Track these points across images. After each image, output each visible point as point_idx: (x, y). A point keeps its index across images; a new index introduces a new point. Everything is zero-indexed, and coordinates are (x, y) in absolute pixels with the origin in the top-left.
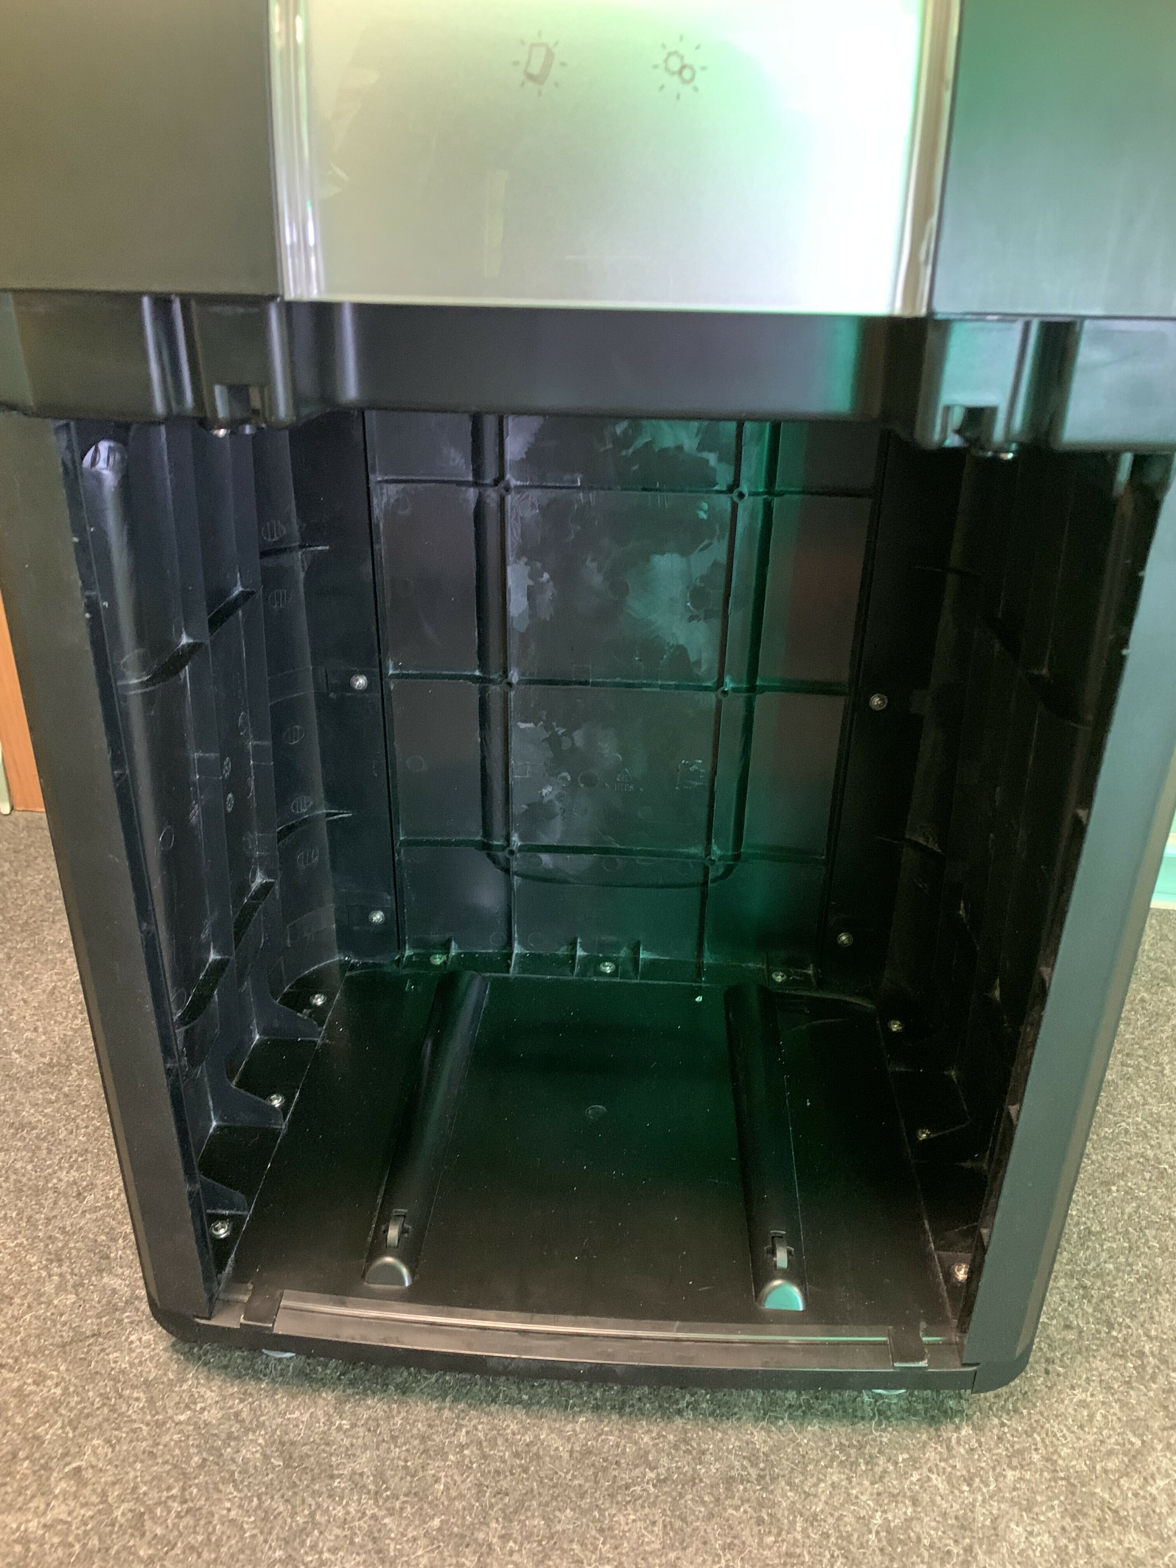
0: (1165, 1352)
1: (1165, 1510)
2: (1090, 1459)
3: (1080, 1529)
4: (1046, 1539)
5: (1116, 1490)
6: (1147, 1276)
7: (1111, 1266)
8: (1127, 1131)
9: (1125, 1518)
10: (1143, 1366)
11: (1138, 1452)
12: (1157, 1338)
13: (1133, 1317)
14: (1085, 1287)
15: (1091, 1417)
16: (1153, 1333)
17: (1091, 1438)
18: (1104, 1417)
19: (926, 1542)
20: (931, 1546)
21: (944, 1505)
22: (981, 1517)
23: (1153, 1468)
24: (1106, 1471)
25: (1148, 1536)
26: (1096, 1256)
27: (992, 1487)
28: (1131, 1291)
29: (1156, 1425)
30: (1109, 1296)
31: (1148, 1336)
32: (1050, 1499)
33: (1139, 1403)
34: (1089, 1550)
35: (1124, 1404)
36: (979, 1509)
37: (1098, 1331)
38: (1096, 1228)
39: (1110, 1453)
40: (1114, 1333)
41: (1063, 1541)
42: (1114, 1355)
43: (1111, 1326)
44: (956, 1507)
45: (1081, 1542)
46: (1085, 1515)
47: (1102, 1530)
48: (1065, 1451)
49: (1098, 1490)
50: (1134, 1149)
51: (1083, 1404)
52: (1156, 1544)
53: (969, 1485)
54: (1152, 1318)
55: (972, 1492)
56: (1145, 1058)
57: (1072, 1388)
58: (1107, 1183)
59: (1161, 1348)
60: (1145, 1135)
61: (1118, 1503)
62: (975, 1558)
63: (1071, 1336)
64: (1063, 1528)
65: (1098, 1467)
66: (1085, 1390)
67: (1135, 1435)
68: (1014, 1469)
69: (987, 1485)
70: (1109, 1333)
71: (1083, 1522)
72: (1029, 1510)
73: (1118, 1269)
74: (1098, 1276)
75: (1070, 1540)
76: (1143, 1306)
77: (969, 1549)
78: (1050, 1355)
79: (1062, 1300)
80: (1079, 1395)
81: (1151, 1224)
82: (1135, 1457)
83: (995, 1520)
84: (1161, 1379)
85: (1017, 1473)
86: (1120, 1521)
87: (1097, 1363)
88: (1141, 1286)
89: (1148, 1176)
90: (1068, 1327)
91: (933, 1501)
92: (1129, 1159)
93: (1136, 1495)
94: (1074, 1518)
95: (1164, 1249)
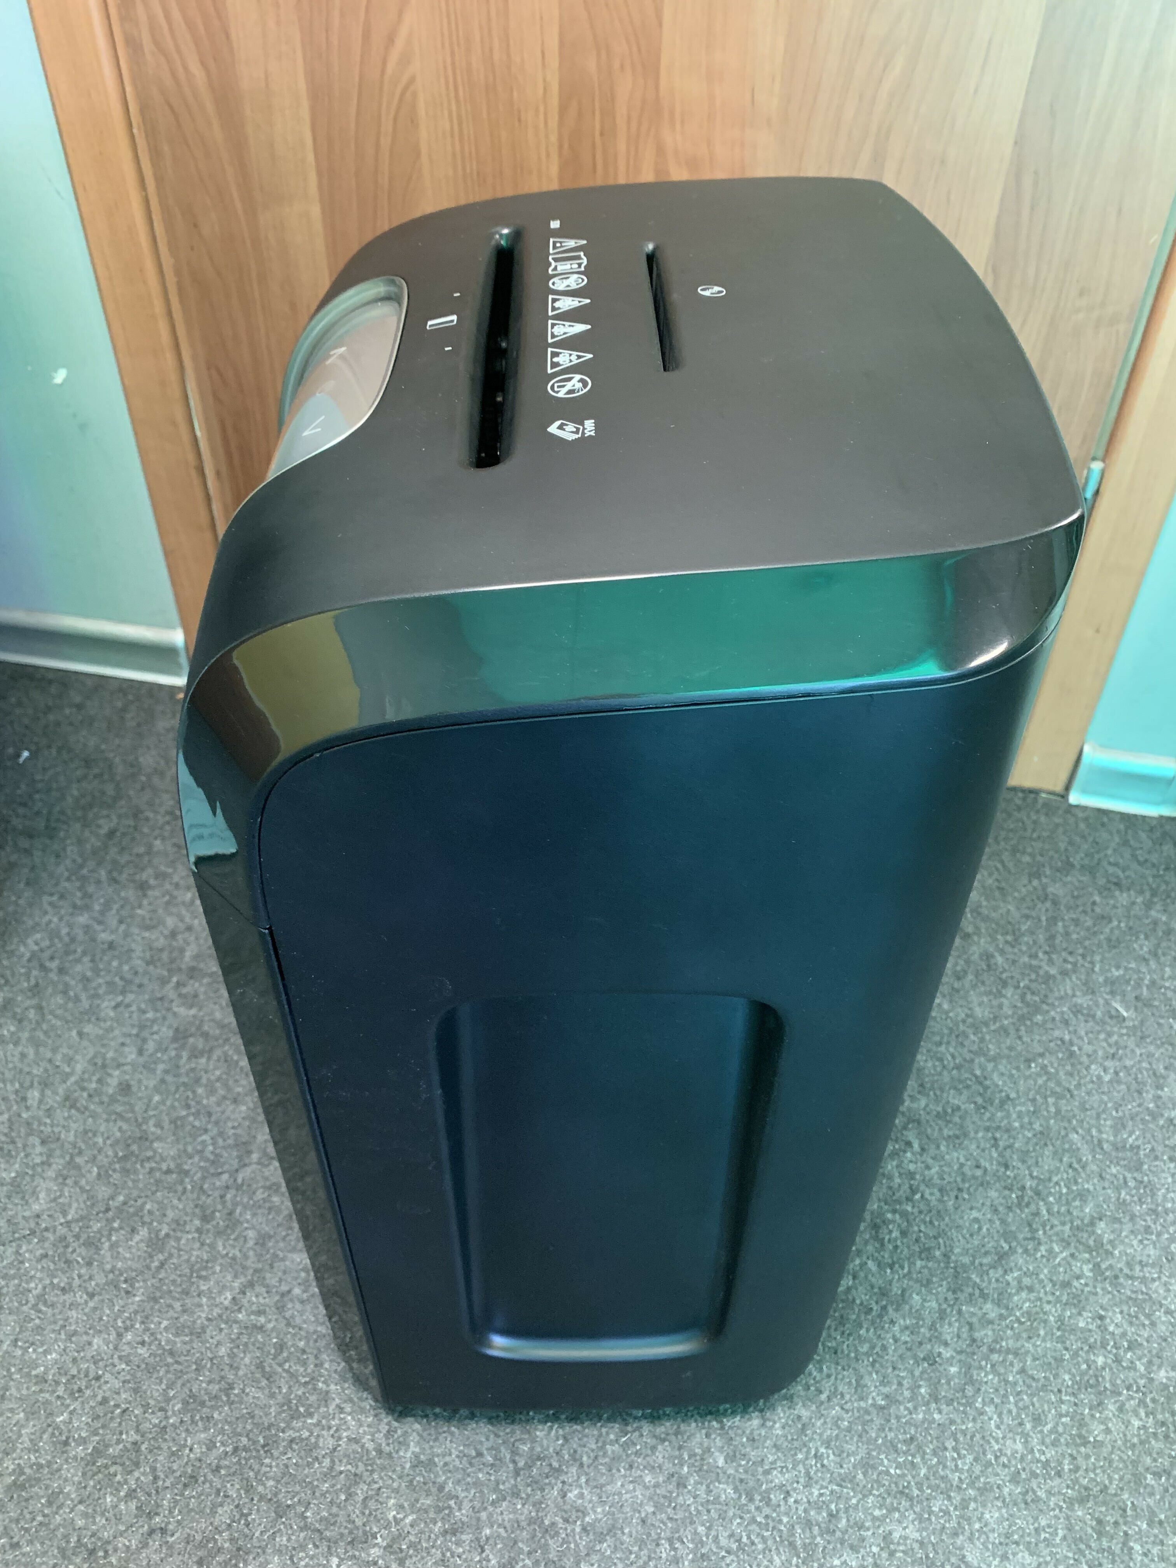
0: (1040, 1187)
1: (1014, 1291)
2: (973, 1256)
3: (957, 1299)
4: (934, 1304)
5: (986, 1278)
6: (1042, 1133)
7: (1017, 1124)
8: (1054, 1019)
9: (988, 1294)
10: (1022, 1197)
11: (1006, 1254)
12: (1037, 1177)
13: (1024, 1162)
14: (995, 1139)
15: (980, 1229)
16: (1035, 1174)
17: (976, 1243)
18: (988, 1230)
19: (858, 1302)
20: (862, 1304)
21: (873, 1280)
22: (896, 1290)
23: (1013, 1264)
24: (981, 1265)
25: (999, 1306)
26: (1008, 1116)
27: (906, 1271)
28: (1027, 1143)
29: (1021, 1236)
30: (1010, 1146)
31: (1031, 1175)
32: (942, 1280)
33: (1014, 1221)
34: (960, 1312)
35: (1003, 1222)
36: (895, 1285)
37: (998, 1171)
38: (1013, 1095)
39: (986, 1253)
40: (1008, 1173)
41: (944, 1306)
42: (1005, 1188)
43: (1007, 1167)
44: (880, 1282)
45: (956, 1307)
46: (962, 1291)
47: (971, 1300)
48: (957, 1251)
49: (973, 1276)
50: (1057, 1033)
51: (976, 1220)
52: (1003, 1311)
53: (891, 1269)
54: (1037, 1163)
55: (892, 1272)
57: (971, 1209)
58: (1028, 1061)
59: (1038, 1185)
60: (1066, 1023)
61: (984, 1285)
62: (887, 1313)
63: (979, 1173)
64: (946, 1299)
65: (977, 1262)
66: (980, 1211)
67: (1005, 1241)
68: (922, 1260)
69: (902, 1268)
70: (1005, 1173)
71: (959, 1294)
72: (926, 1286)
73: (1022, 1127)
74: (1008, 1131)
75: (949, 1305)
76: (1033, 1154)
77: (884, 1308)
78: (961, 1186)
79: (978, 1147)
80: (975, 1214)
81: (1053, 1093)
82: (1002, 1256)
83: (904, 1291)
84: (1033, 1207)
85: (923, 1263)
86: (984, 1296)
87: (993, 1194)
88: (1035, 1140)
89: (1060, 1055)
90: (978, 1167)
91: (866, 1277)
92: (1050, 1041)
93: (997, 1280)
94: (954, 1292)
95: (1058, 1112)
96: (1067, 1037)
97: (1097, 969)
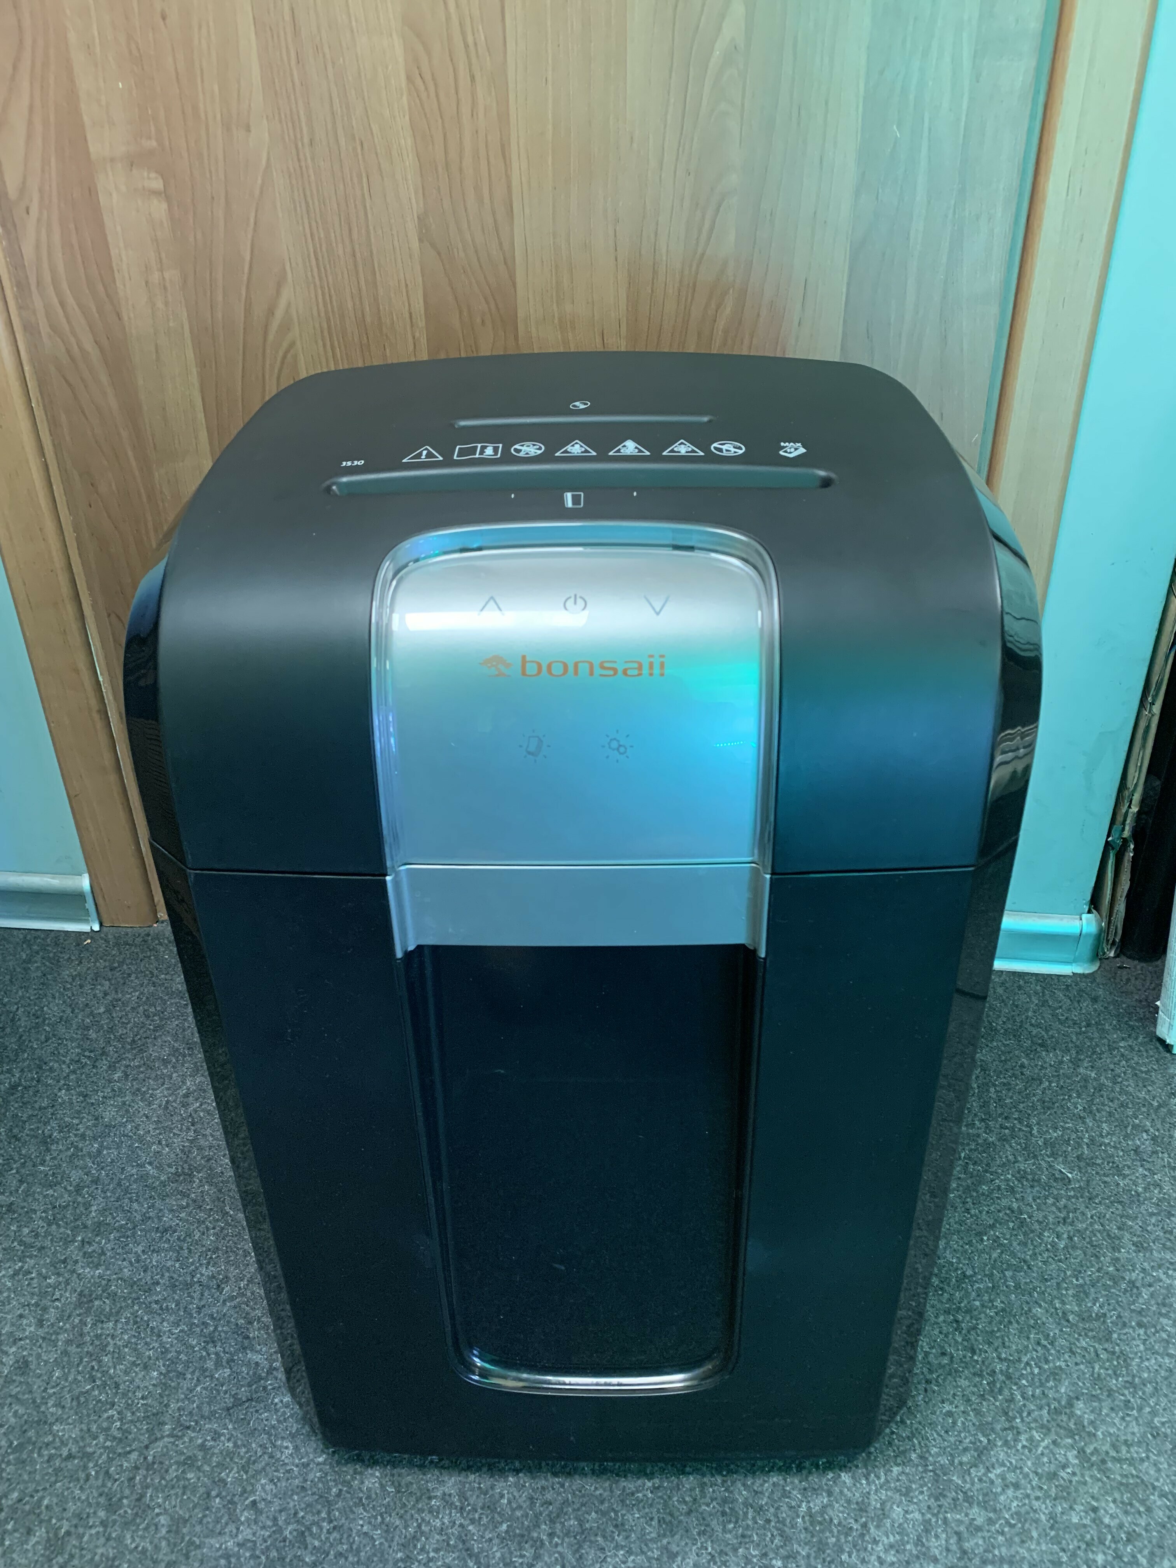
0: (1011, 1371)
1: (999, 1490)
2: (951, 1455)
3: (940, 1506)
4: (917, 1515)
5: (968, 1478)
6: (1003, 1310)
7: (977, 1303)
8: (999, 1187)
9: (972, 1497)
10: (994, 1382)
11: (985, 1448)
12: (1006, 1359)
13: (990, 1344)
14: (957, 1321)
15: (954, 1423)
16: (1003, 1356)
17: (952, 1439)
18: (963, 1423)
19: (836, 1522)
20: (840, 1524)
21: (849, 1494)
22: (874, 1503)
23: (994, 1460)
24: (961, 1463)
25: (986, 1509)
26: (967, 1294)
27: (883, 1480)
28: (990, 1323)
29: (998, 1427)
30: (975, 1328)
31: (999, 1358)
32: (922, 1486)
33: (989, 1410)
34: (945, 1520)
35: (978, 1412)
36: (873, 1497)
37: (965, 1357)
38: (969, 1272)
39: (966, 1450)
40: (976, 1358)
41: (929, 1516)
42: (974, 1374)
43: (974, 1352)
44: (857, 1495)
45: (941, 1516)
46: (945, 1496)
47: (955, 1505)
48: (934, 1450)
49: (955, 1478)
50: (1004, 1202)
51: (950, 1414)
52: (991, 1515)
53: (867, 1479)
54: (1004, 1343)
55: (868, 1484)
56: (1020, 1120)
57: (943, 1402)
58: (980, 1234)
59: (1008, 1367)
60: (1012, 1190)
61: (968, 1486)
62: (868, 1531)
63: (945, 1361)
64: (929, 1507)
65: (956, 1461)
66: (951, 1403)
67: (984, 1436)
68: (898, 1465)
69: (879, 1478)
70: (971, 1358)
71: (942, 1501)
72: (906, 1495)
73: (983, 1306)
74: (967, 1312)
75: (933, 1515)
76: (998, 1334)
77: (865, 1526)
78: (929, 1377)
79: (940, 1333)
80: (947, 1407)
81: (1010, 1266)
82: (981, 1452)
83: (883, 1504)
84: (1006, 1392)
85: (900, 1469)
86: (969, 1500)
87: (963, 1383)
88: (998, 1318)
89: (1011, 1225)
90: (943, 1354)
91: (841, 1492)
92: (999, 1211)
93: (980, 1480)
94: (937, 1499)
95: (1017, 1286)
96: (1015, 1205)
97: (1035, 1132)
